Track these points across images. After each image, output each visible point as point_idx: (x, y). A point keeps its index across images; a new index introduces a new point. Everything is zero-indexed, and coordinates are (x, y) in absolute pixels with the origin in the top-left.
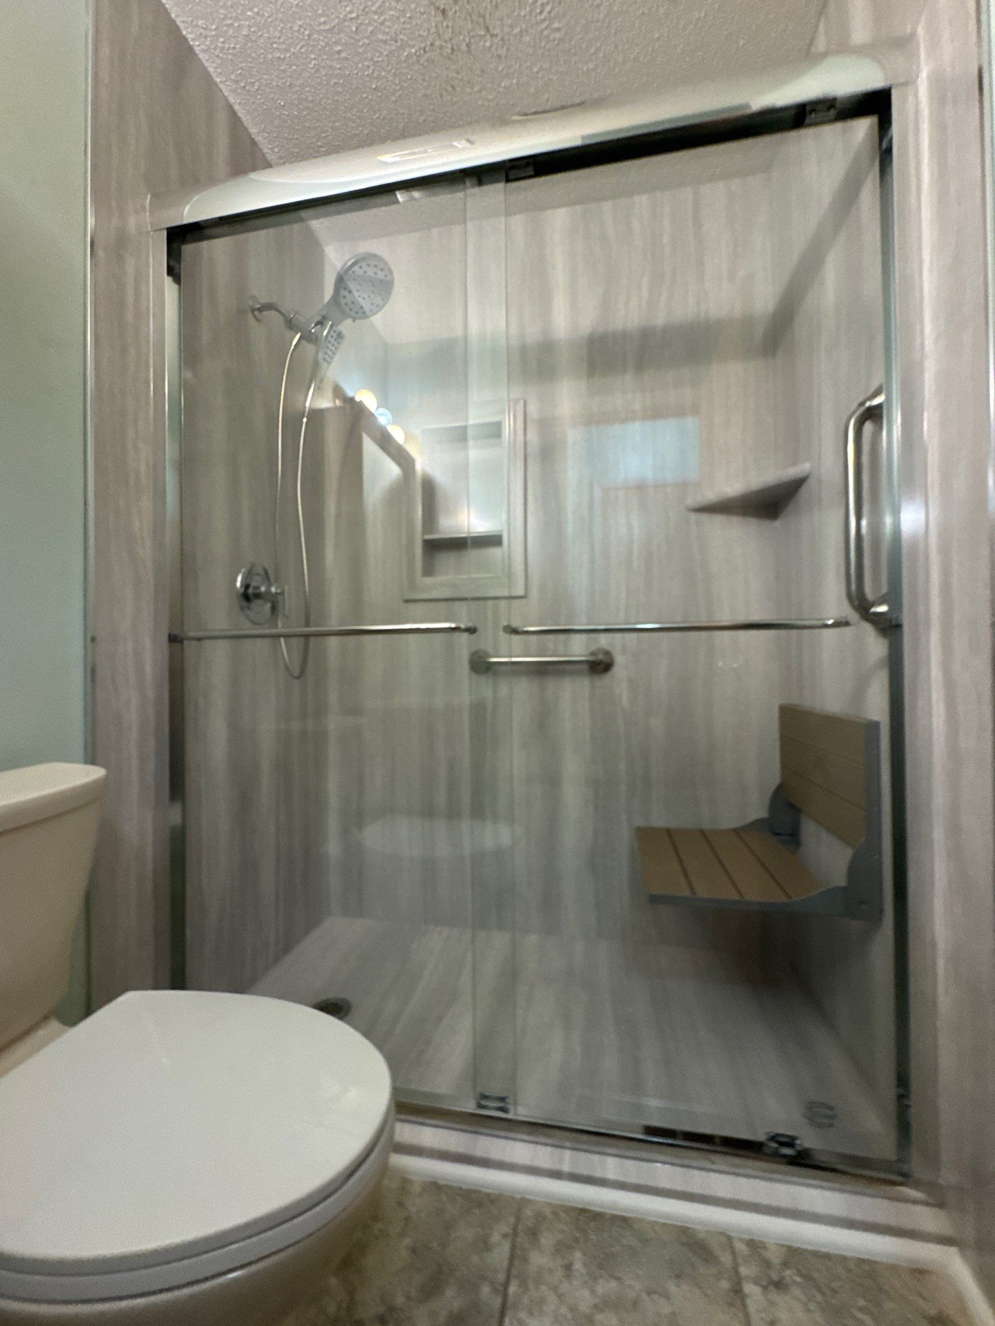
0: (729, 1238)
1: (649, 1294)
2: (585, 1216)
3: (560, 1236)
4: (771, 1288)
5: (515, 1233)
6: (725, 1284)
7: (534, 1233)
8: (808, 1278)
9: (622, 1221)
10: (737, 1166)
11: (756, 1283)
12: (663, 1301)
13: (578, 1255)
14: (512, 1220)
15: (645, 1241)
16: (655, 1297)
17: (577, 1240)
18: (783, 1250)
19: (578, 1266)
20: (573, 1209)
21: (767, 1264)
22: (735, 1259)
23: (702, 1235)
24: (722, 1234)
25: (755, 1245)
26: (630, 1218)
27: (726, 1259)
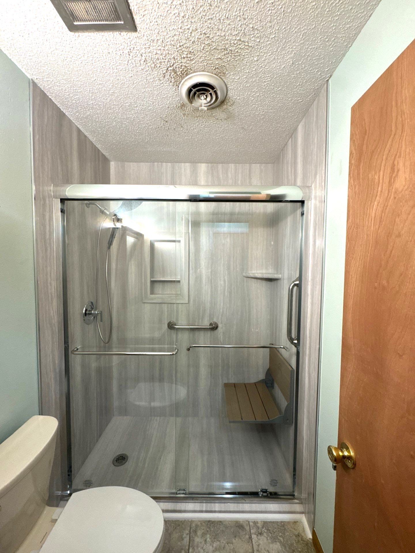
0: (249, 522)
1: (227, 544)
2: (210, 523)
3: (203, 531)
4: (259, 535)
5: (190, 533)
6: (247, 536)
7: (195, 532)
8: (268, 530)
9: (220, 522)
10: (252, 501)
11: (255, 534)
12: (231, 545)
13: (208, 536)
14: (189, 528)
15: (226, 527)
16: (229, 544)
17: (208, 531)
18: (263, 522)
19: (208, 539)
20: (206, 521)
21: (258, 528)
22: (250, 528)
23: (241, 523)
24: (247, 521)
25: (255, 523)
26: (222, 521)
27: (247, 528)
